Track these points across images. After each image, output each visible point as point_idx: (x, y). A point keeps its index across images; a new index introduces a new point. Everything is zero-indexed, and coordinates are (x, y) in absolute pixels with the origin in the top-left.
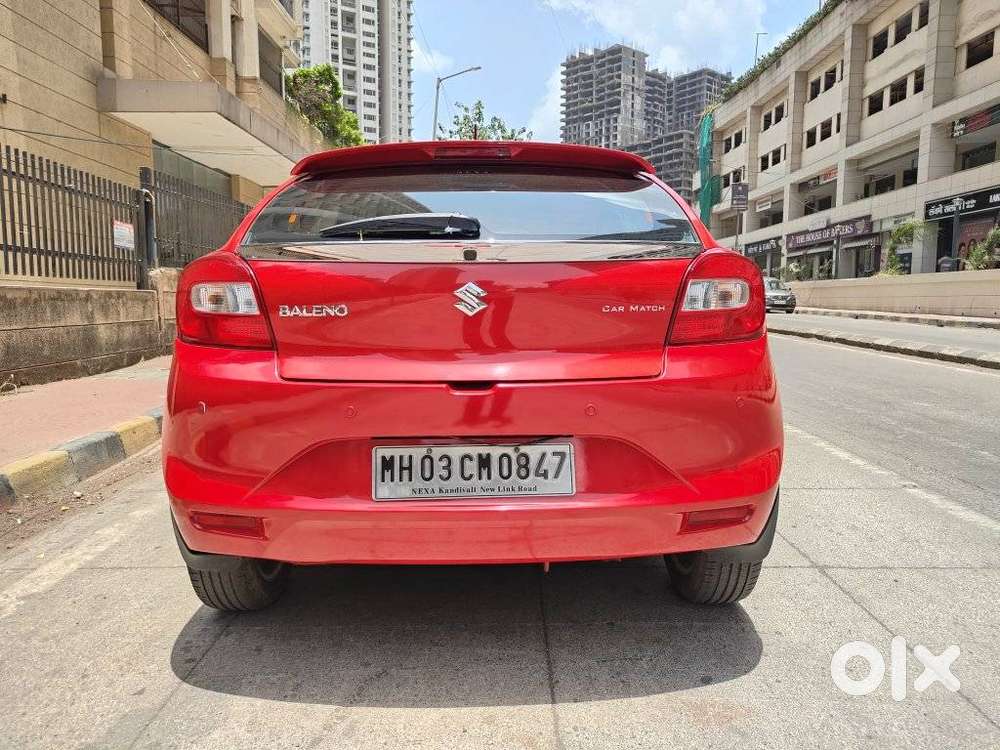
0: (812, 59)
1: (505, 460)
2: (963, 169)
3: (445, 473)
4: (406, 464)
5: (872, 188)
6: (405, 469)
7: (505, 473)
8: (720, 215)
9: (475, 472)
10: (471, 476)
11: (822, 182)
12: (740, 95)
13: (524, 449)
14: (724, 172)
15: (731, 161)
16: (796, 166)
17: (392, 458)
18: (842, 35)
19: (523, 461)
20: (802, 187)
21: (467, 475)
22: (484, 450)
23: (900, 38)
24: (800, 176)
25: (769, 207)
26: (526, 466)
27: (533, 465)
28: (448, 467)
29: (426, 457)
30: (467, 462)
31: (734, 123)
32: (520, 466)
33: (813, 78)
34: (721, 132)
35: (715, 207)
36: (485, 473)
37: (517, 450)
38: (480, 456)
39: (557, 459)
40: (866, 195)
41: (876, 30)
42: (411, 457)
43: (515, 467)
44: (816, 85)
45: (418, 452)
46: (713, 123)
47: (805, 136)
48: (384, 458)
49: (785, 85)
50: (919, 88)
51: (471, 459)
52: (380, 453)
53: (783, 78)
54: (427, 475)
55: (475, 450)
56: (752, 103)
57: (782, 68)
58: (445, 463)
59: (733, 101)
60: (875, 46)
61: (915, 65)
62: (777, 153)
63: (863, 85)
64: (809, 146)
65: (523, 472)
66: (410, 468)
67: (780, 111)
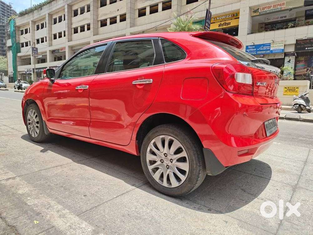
0: (54, 11)
8: (21, 57)
11: (60, 51)
12: (26, 15)
14: (21, 42)
15: (23, 39)
16: (51, 45)
18: (64, 6)
20: (53, 52)
23: (82, 13)
24: (52, 48)
25: (41, 57)
31: (24, 25)
33: (54, 17)
34: (19, 27)
35: (18, 54)
41: (75, 8)
44: (55, 20)
46: (15, 23)
47: (53, 36)
49: (44, 17)
50: (89, 29)
53: (43, 14)
56: (32, 19)
57: (43, 11)
59: (23, 17)
60: (74, 13)
61: (88, 22)
62: (42, 39)
63: (72, 24)
64: (54, 39)
67: (42, 25)
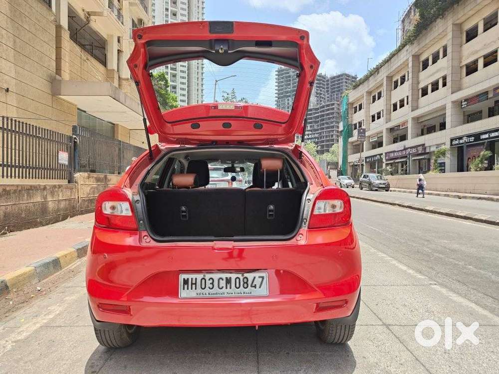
0: (394, 71)
1: (238, 280)
2: (468, 122)
3: (211, 286)
4: (194, 282)
5: (425, 131)
6: (194, 284)
7: (238, 285)
8: (352, 143)
9: (224, 285)
10: (223, 287)
11: (401, 128)
12: (361, 86)
13: (246, 275)
14: (354, 122)
15: (357, 117)
16: (388, 120)
17: (188, 279)
18: (407, 60)
19: (245, 280)
20: (391, 130)
21: (221, 287)
22: (228, 275)
23: (434, 62)
24: (391, 125)
25: (376, 139)
26: (247, 283)
27: (250, 283)
28: (212, 284)
29: (203, 278)
30: (221, 280)
31: (358, 100)
32: (244, 283)
33: (394, 79)
34: (352, 104)
35: (350, 139)
36: (228, 286)
37: (243, 275)
38: (227, 278)
39: (261, 279)
40: (422, 134)
41: (423, 58)
42: (196, 279)
43: (242, 283)
44: (396, 82)
45: (199, 277)
46: (348, 99)
47: (392, 106)
48: (184, 279)
49: (382, 82)
50: (444, 85)
51: (223, 280)
52: (182, 277)
53: (380, 79)
54: (203, 287)
55: (224, 276)
56: (366, 90)
57: (380, 75)
58: (211, 281)
59: (357, 89)
60: (423, 65)
61: (443, 74)
62: (379, 114)
63: (418, 83)
64: (394, 110)
65: (246, 285)
66: (196, 284)
67: (380, 94)
